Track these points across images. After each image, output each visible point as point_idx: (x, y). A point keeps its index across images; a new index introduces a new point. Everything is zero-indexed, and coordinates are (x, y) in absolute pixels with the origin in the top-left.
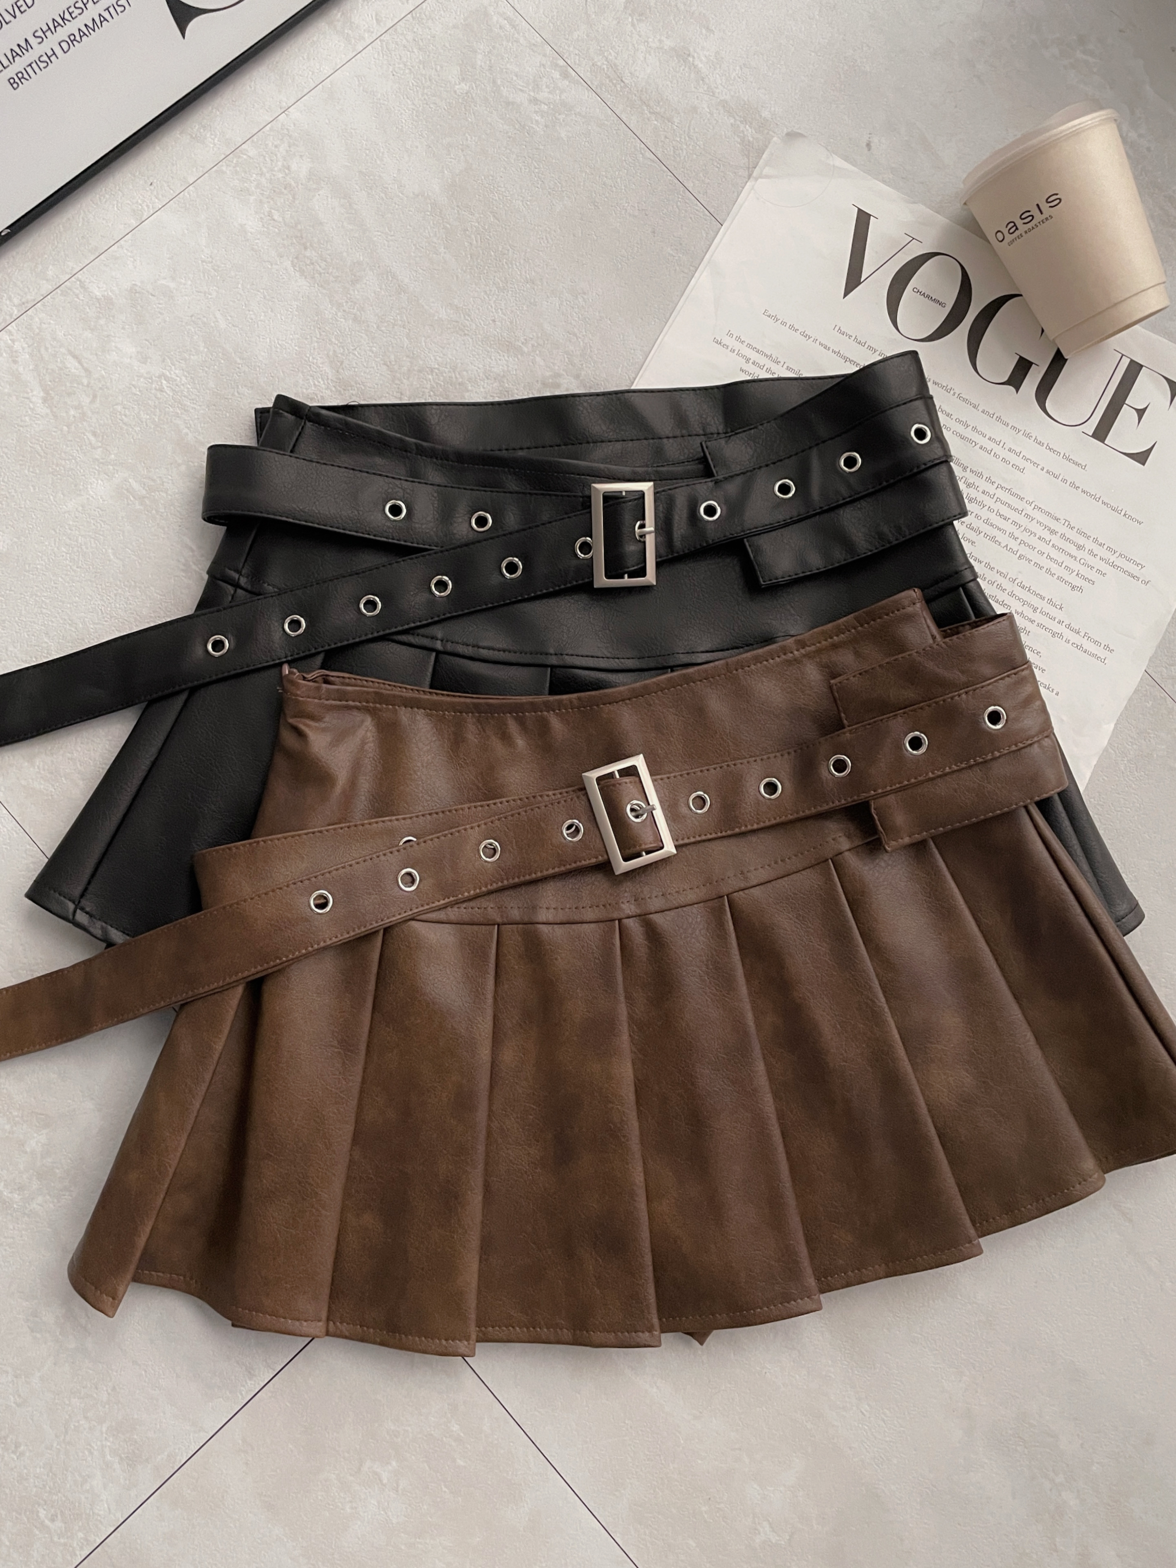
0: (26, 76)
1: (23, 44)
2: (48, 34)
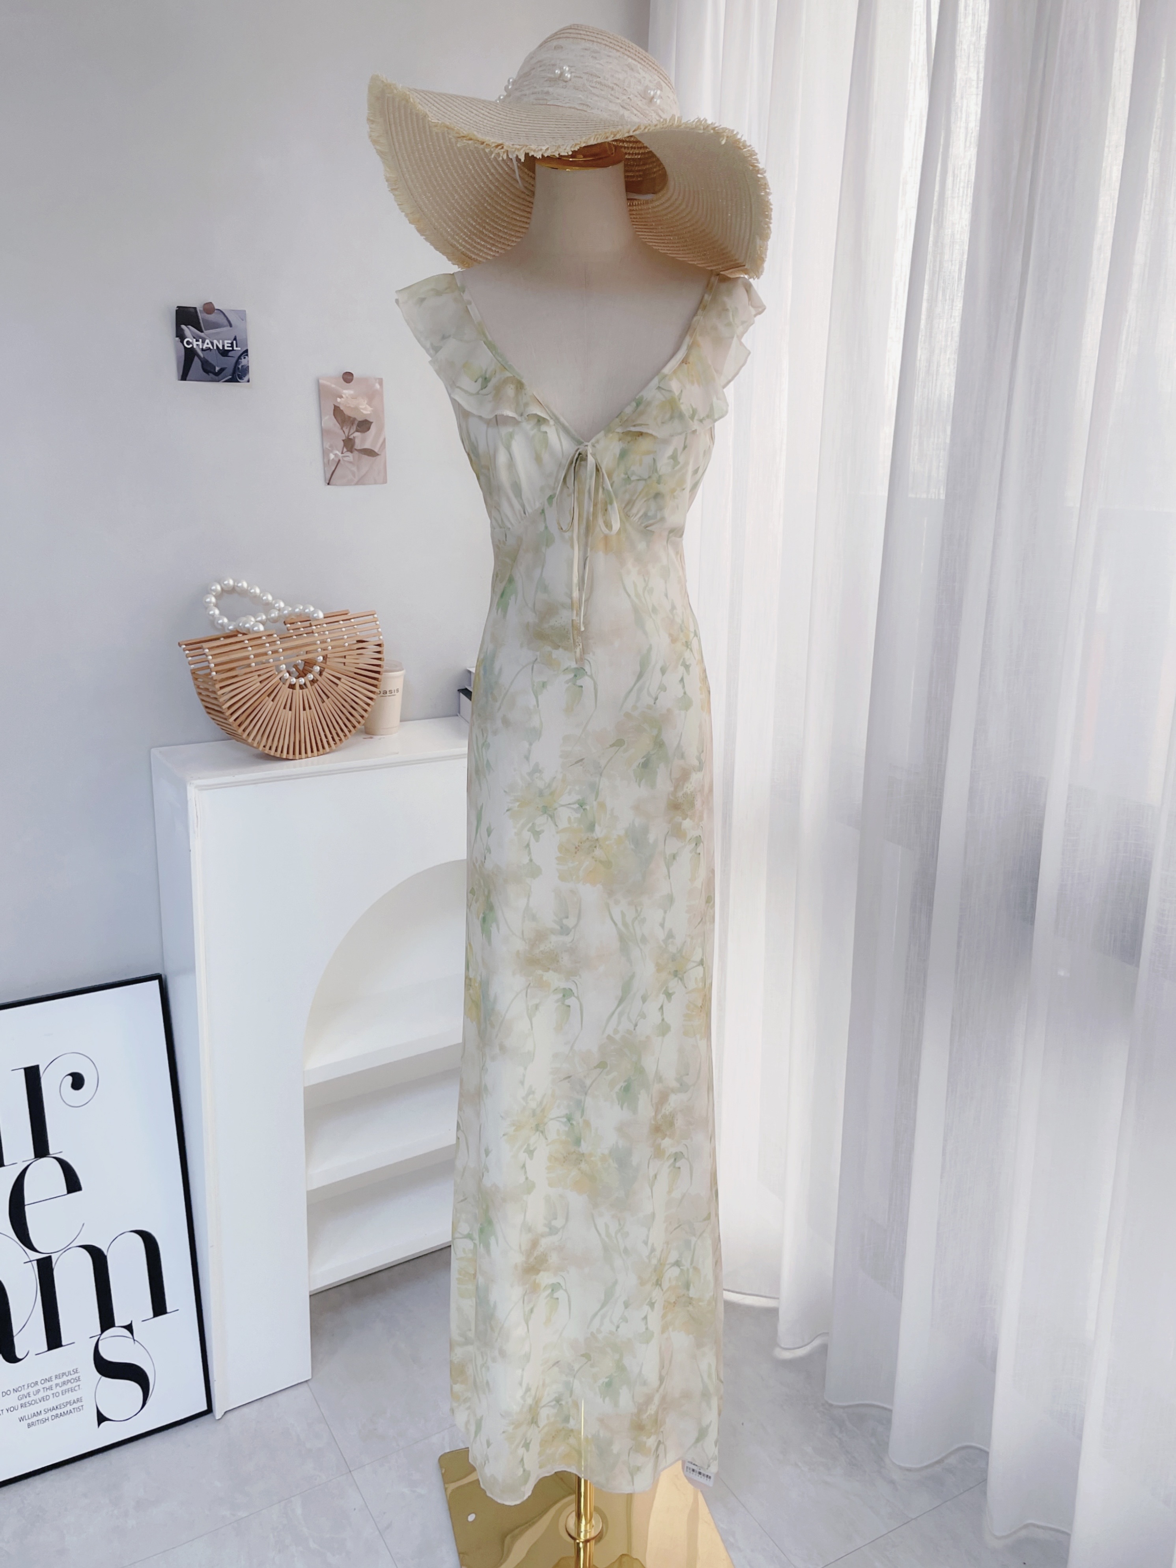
0: (34, 1424)
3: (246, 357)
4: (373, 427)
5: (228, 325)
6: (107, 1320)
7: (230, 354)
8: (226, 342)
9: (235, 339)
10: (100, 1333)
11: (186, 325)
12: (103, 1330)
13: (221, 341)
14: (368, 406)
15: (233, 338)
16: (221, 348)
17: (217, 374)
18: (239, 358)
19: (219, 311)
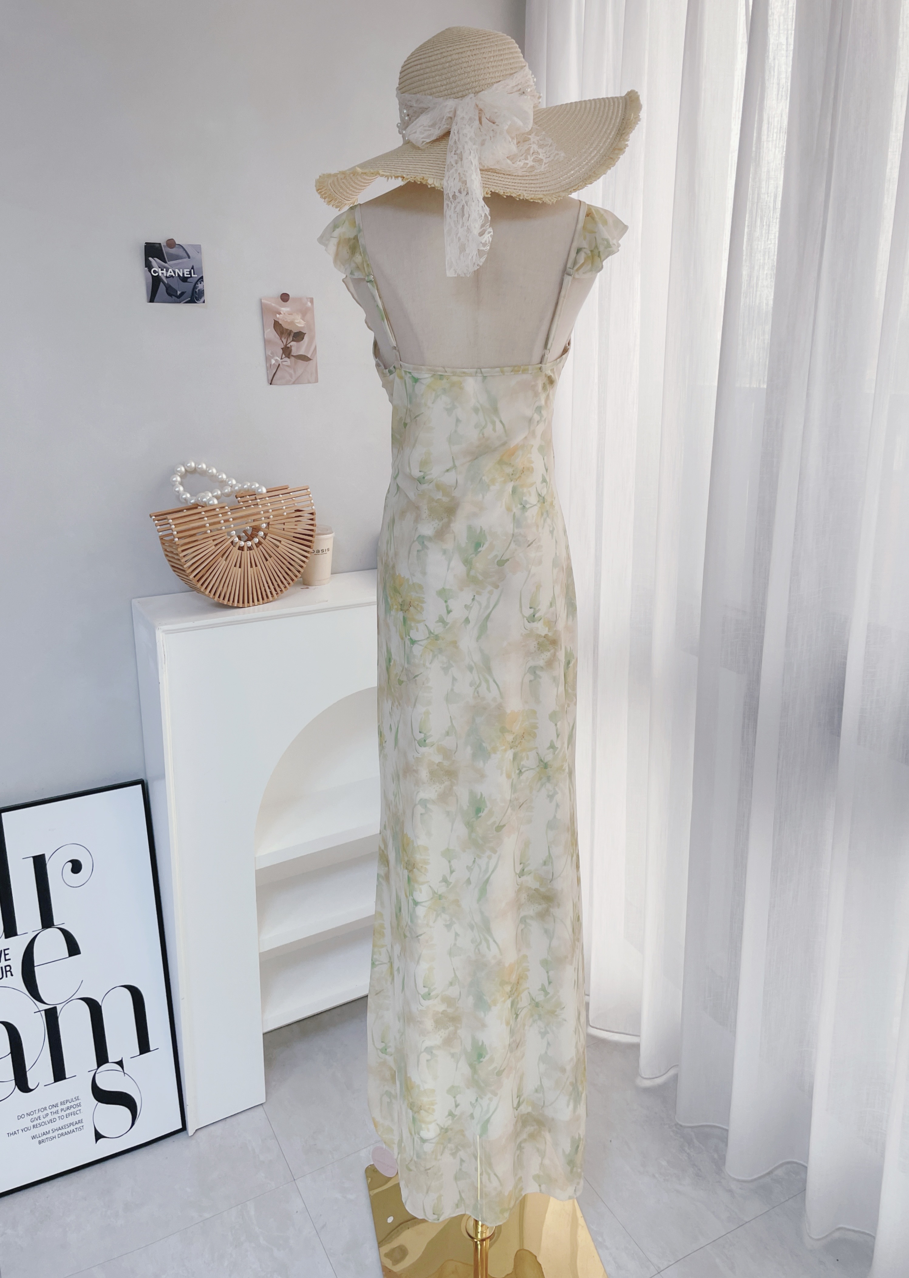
0: (44, 1141)
1: (48, 1132)
2: (56, 1131)
3: (202, 282)
4: (306, 338)
5: (187, 257)
6: (102, 1057)
7: (189, 280)
8: (185, 270)
9: (193, 268)
10: (96, 1068)
11: (153, 258)
12: (99, 1065)
13: (181, 270)
14: (301, 320)
15: (191, 268)
16: (181, 275)
17: (179, 297)
18: (196, 283)
19: (180, 246)
